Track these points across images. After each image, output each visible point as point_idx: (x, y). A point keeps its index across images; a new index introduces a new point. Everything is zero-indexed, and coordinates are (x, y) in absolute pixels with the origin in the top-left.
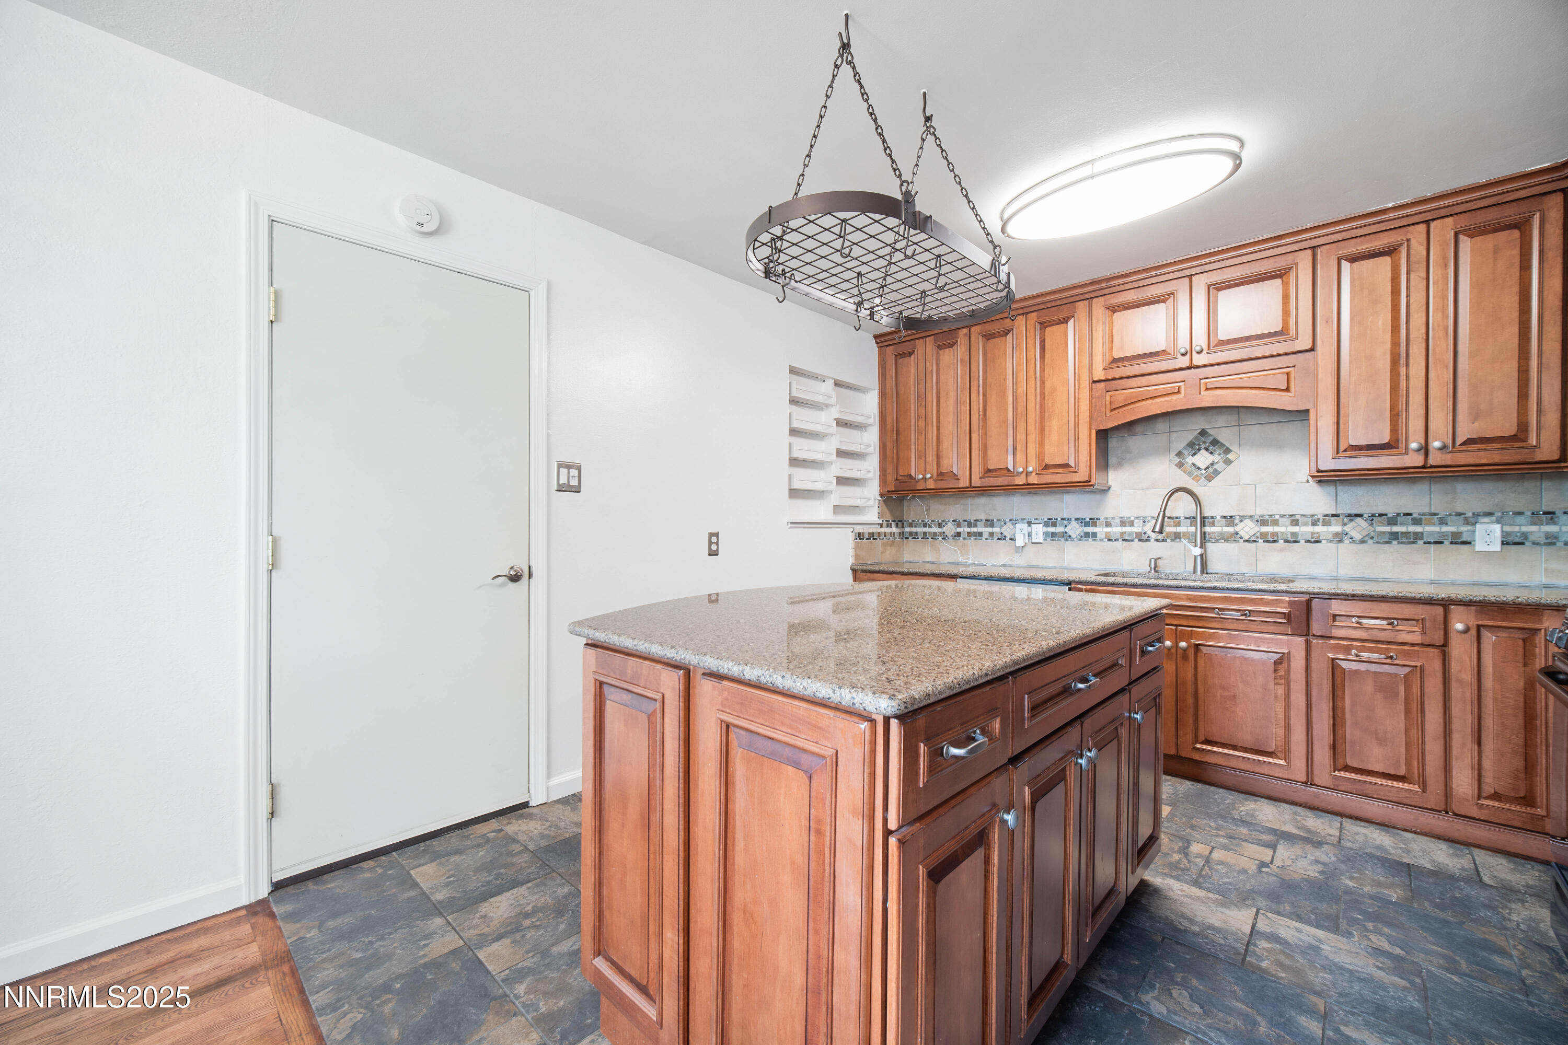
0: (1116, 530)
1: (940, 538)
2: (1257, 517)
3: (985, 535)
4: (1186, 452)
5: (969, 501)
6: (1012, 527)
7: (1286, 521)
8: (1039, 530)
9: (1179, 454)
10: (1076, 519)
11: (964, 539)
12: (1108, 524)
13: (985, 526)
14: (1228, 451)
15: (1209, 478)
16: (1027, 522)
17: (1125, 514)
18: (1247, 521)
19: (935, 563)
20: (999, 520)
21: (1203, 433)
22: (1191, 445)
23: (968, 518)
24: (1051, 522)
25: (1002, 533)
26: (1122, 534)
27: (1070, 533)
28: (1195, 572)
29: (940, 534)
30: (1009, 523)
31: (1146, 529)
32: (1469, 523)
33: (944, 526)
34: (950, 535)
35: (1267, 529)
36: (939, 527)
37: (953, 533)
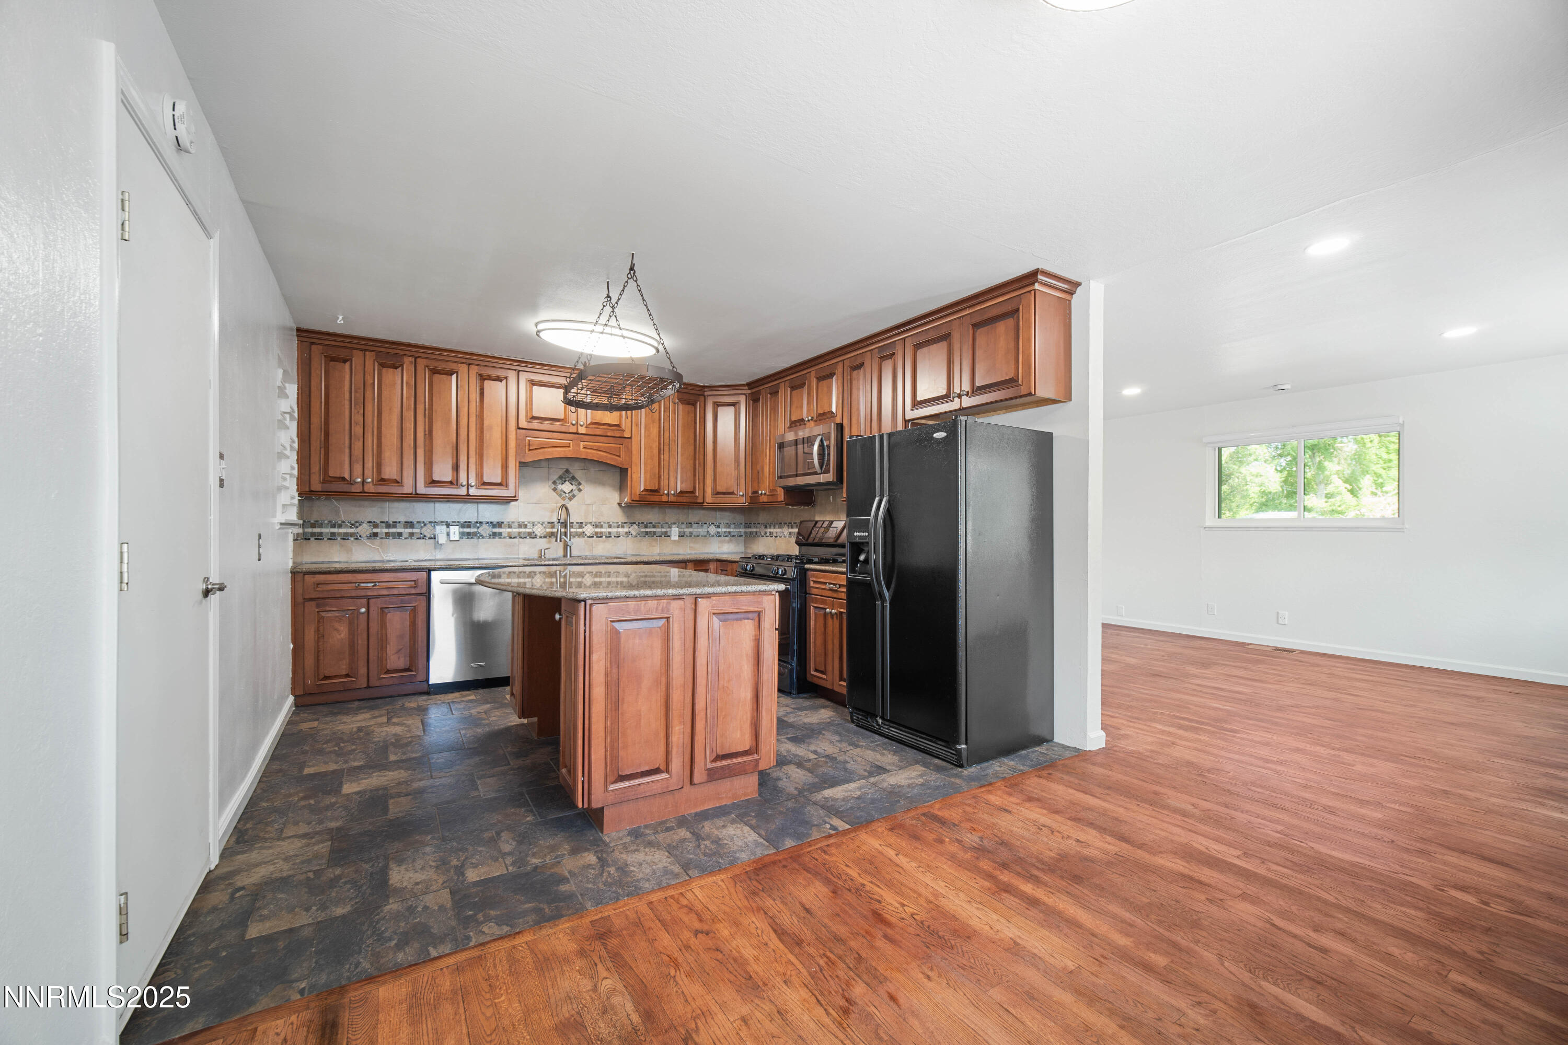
0: (515, 531)
1: (352, 539)
2: (593, 524)
3: (405, 535)
4: (558, 482)
5: (386, 504)
6: (432, 528)
7: (606, 525)
8: (455, 531)
9: (554, 483)
10: (488, 523)
11: (382, 538)
12: (510, 527)
13: (405, 527)
14: (580, 484)
15: (570, 499)
16: (446, 525)
17: (521, 520)
18: (589, 525)
19: (347, 562)
20: (418, 522)
21: (567, 471)
22: (560, 477)
23: (385, 520)
24: (468, 524)
25: (421, 534)
26: (519, 533)
27: (482, 533)
28: (565, 556)
29: (352, 535)
30: (429, 525)
31: (534, 530)
32: (670, 527)
33: (357, 527)
34: (364, 536)
35: (598, 530)
36: (351, 527)
37: (368, 533)
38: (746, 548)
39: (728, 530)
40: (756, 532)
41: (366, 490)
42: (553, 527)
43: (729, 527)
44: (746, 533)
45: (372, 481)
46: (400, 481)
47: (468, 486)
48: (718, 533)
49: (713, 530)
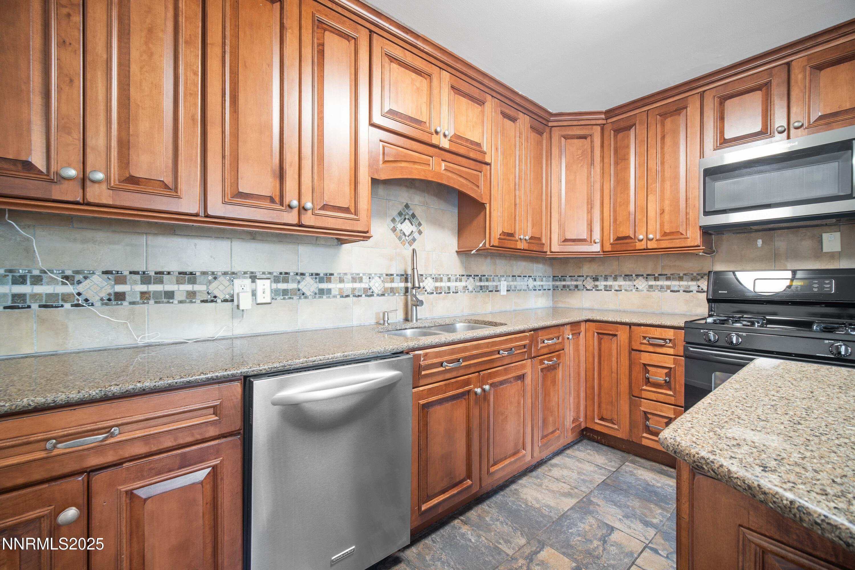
0: (348, 286)
1: (67, 306)
2: (433, 276)
3: (179, 297)
4: (397, 219)
5: (142, 240)
6: (227, 283)
7: (445, 278)
8: (265, 288)
9: (393, 220)
10: (312, 275)
11: (132, 303)
12: (341, 281)
13: (178, 283)
14: (420, 224)
15: (410, 244)
16: (251, 277)
17: (355, 271)
18: (429, 278)
20: (204, 273)
21: (407, 206)
22: (400, 214)
23: (141, 268)
24: (284, 277)
25: (208, 293)
26: (354, 289)
27: (304, 290)
28: (406, 320)
29: (66, 298)
30: (221, 279)
31: (371, 285)
32: (499, 281)
33: (79, 282)
34: (95, 299)
35: (438, 284)
36: (63, 283)
37: (104, 295)
38: (554, 302)
39: (541, 283)
40: (576, 286)
41: (90, 198)
42: (392, 281)
43: (542, 281)
44: (555, 288)
45: (108, 179)
46: (170, 185)
47: (302, 209)
48: (535, 286)
49: (531, 283)
